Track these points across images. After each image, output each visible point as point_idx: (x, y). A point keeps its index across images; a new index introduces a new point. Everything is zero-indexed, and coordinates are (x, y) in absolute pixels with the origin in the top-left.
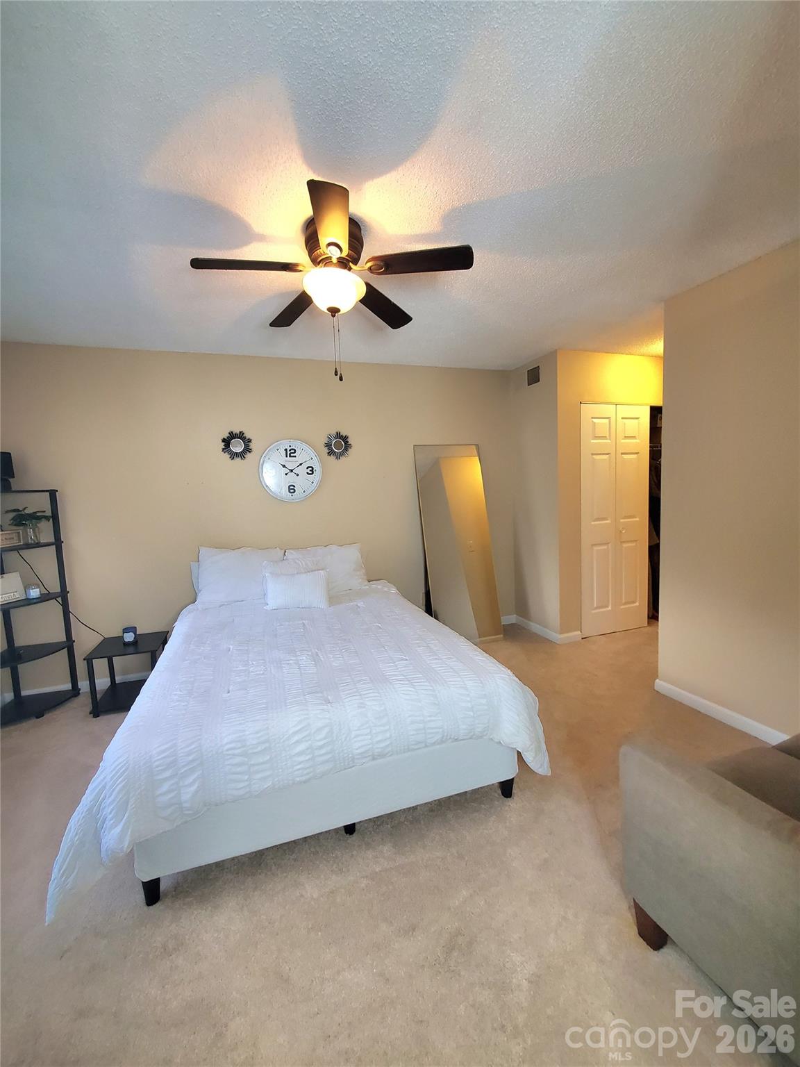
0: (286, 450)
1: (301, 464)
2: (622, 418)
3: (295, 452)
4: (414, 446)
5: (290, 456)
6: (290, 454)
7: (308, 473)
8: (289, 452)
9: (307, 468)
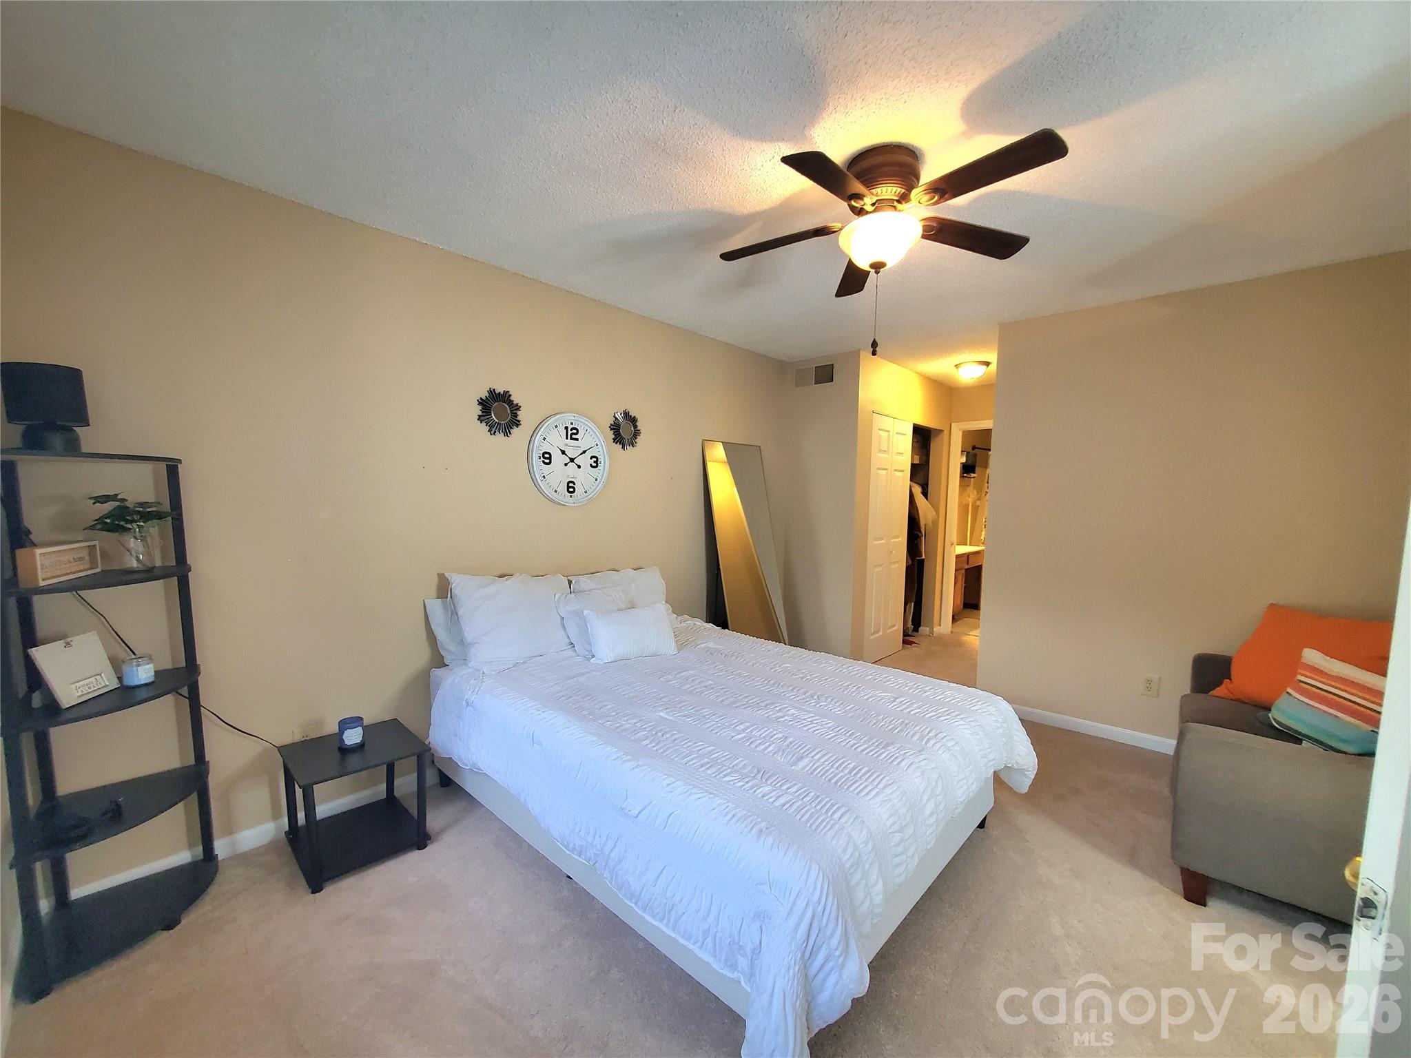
0: (566, 428)
1: (584, 452)
2: (897, 433)
3: (576, 434)
4: (703, 440)
5: (572, 439)
6: (572, 434)
7: (591, 465)
8: (570, 432)
9: (591, 458)
